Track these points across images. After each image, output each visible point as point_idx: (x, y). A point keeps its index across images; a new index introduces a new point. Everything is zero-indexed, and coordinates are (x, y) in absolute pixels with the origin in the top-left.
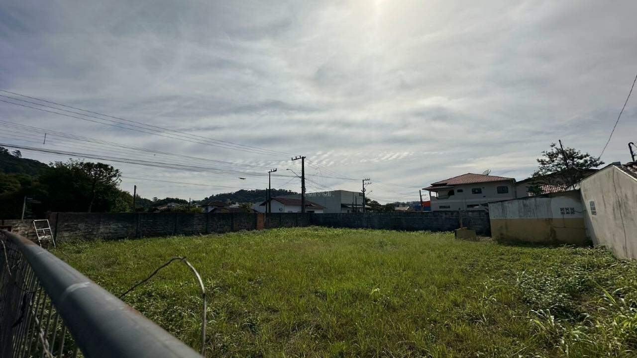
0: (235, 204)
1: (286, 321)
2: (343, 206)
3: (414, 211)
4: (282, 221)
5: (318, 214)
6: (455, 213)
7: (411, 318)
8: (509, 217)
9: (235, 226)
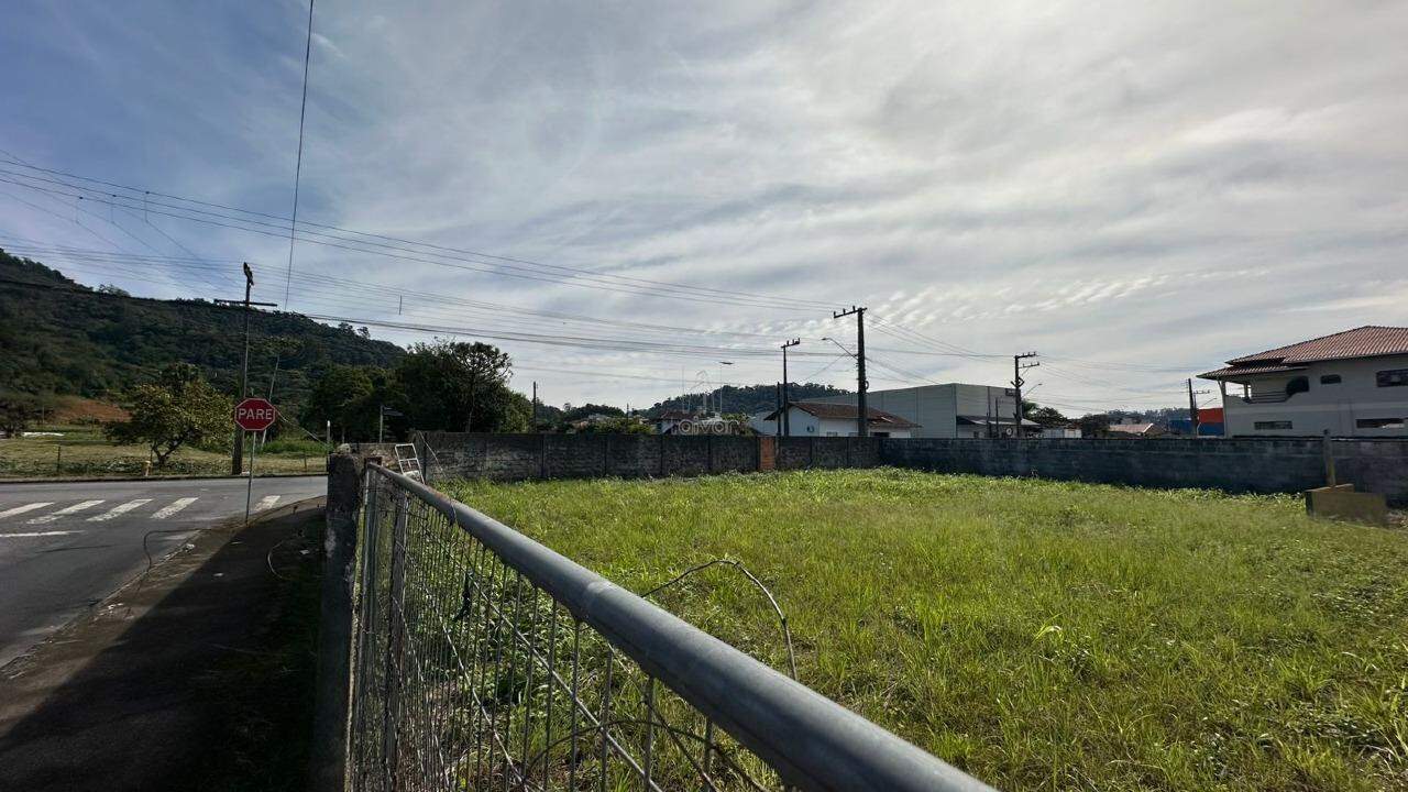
0: (713, 416)
2: (962, 421)
3: (1170, 435)
4: (814, 453)
5: (899, 440)
9: (715, 462)
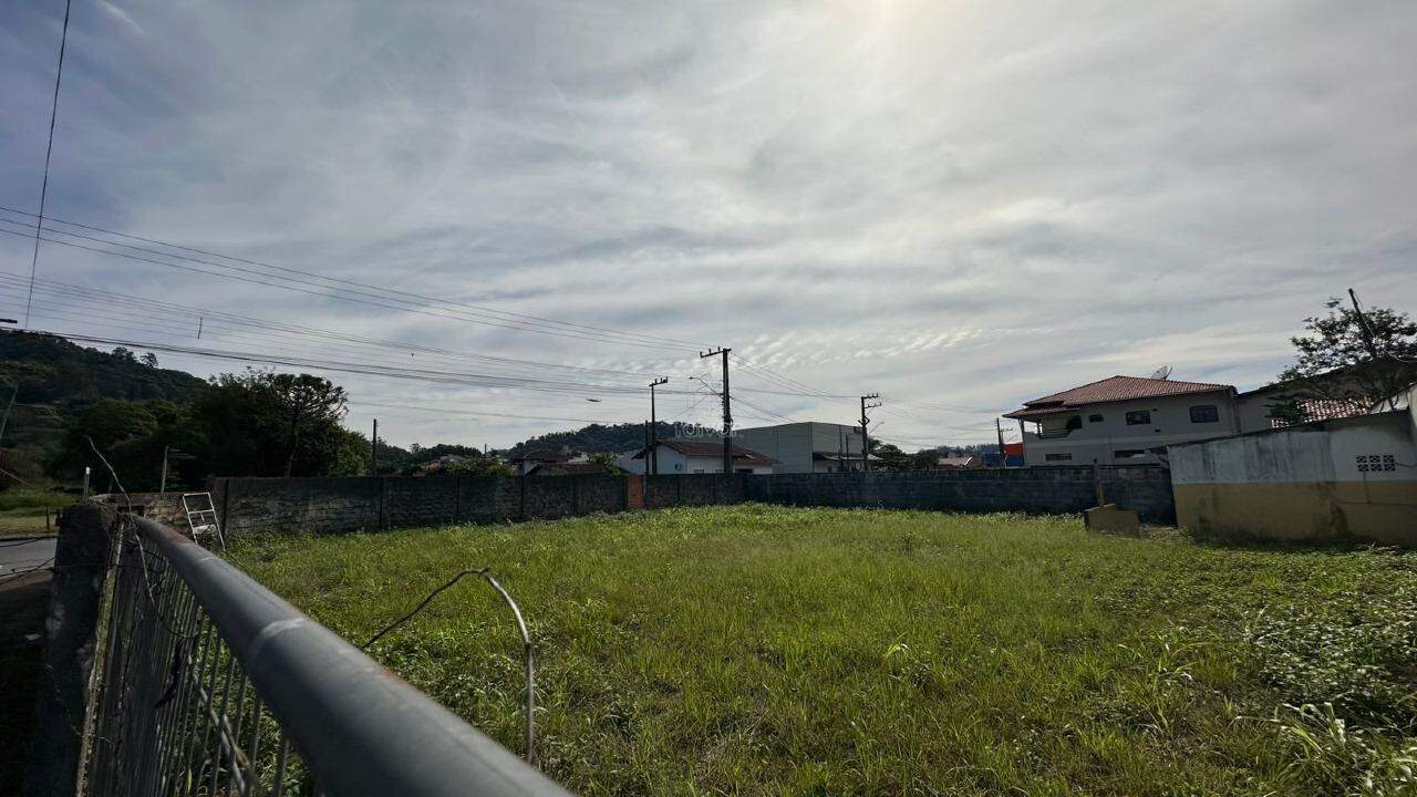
0: (579, 455)
1: (695, 712)
2: (818, 457)
3: (985, 467)
4: (681, 491)
5: (761, 476)
6: (1084, 471)
7: (983, 714)
8: (1220, 480)
9: (580, 503)
